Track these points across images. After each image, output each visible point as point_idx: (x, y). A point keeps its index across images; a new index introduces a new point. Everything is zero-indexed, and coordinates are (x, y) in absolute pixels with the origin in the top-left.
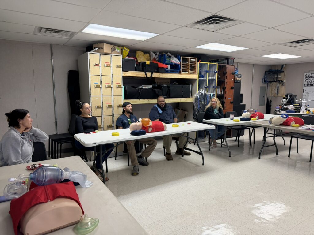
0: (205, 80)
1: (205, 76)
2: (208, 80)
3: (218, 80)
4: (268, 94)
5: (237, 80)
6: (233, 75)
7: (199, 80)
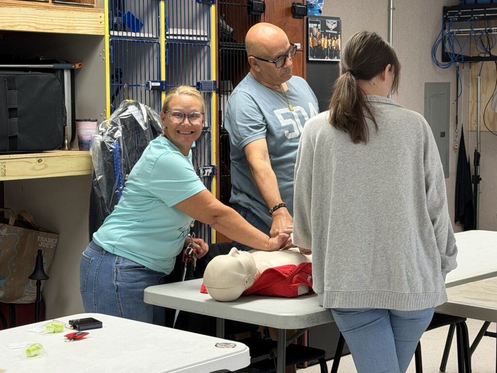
0: (152, 43)
1: (150, 24)
2: (167, 46)
3: (219, 46)
4: (461, 120)
5: (319, 51)
6: (298, 22)
7: (115, 43)
